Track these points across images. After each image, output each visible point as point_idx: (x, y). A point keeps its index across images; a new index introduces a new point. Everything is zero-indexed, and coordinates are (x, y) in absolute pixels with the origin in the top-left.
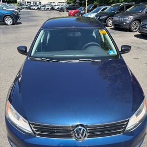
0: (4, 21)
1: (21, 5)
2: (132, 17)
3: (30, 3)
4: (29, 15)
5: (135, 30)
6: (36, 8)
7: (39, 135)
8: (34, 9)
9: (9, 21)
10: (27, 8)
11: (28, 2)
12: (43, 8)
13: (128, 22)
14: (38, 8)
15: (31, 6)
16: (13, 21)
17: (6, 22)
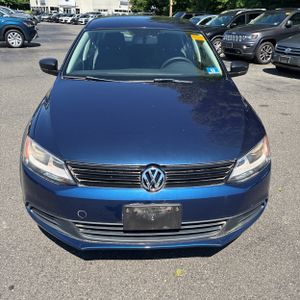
0: (4, 39)
1: (38, 13)
2: (259, 35)
3: (57, 9)
4: (55, 32)
5: (265, 61)
6: (69, 19)
7: (82, 183)
8: (66, 22)
9: (15, 40)
10: (50, 20)
11: (52, 9)
12: (83, 20)
13: (252, 43)
14: (73, 20)
15: (59, 16)
16: (24, 39)
17: (10, 41)
